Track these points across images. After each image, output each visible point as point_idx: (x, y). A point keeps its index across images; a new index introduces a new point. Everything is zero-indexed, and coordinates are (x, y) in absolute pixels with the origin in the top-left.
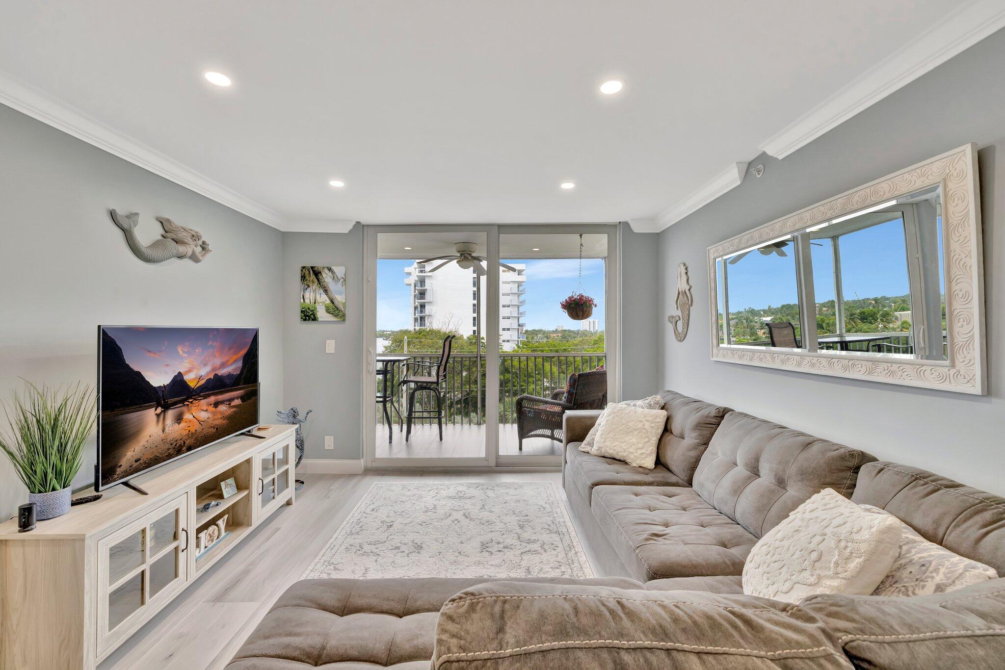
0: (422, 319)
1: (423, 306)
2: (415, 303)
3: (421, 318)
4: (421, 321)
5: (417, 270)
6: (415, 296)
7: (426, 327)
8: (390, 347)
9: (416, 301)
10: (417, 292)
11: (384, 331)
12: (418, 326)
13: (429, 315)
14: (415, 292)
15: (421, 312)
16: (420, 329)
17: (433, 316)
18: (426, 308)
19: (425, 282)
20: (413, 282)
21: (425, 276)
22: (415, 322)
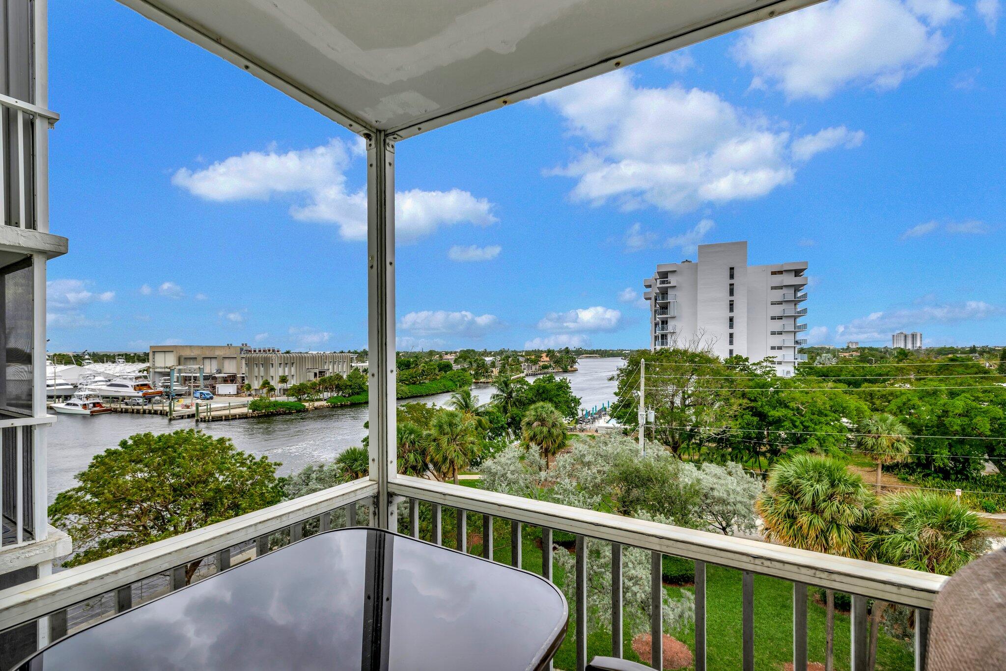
0: (664, 337)
1: (665, 322)
2: (655, 319)
4: (662, 339)
5: (658, 281)
6: (655, 311)
7: (669, 346)
8: (625, 370)
9: (657, 316)
10: (658, 306)
12: (659, 345)
13: (674, 333)
14: (655, 306)
15: (663, 329)
16: (662, 349)
17: (677, 333)
18: (668, 324)
19: (667, 294)
20: (653, 296)
21: (667, 288)
22: (655, 341)
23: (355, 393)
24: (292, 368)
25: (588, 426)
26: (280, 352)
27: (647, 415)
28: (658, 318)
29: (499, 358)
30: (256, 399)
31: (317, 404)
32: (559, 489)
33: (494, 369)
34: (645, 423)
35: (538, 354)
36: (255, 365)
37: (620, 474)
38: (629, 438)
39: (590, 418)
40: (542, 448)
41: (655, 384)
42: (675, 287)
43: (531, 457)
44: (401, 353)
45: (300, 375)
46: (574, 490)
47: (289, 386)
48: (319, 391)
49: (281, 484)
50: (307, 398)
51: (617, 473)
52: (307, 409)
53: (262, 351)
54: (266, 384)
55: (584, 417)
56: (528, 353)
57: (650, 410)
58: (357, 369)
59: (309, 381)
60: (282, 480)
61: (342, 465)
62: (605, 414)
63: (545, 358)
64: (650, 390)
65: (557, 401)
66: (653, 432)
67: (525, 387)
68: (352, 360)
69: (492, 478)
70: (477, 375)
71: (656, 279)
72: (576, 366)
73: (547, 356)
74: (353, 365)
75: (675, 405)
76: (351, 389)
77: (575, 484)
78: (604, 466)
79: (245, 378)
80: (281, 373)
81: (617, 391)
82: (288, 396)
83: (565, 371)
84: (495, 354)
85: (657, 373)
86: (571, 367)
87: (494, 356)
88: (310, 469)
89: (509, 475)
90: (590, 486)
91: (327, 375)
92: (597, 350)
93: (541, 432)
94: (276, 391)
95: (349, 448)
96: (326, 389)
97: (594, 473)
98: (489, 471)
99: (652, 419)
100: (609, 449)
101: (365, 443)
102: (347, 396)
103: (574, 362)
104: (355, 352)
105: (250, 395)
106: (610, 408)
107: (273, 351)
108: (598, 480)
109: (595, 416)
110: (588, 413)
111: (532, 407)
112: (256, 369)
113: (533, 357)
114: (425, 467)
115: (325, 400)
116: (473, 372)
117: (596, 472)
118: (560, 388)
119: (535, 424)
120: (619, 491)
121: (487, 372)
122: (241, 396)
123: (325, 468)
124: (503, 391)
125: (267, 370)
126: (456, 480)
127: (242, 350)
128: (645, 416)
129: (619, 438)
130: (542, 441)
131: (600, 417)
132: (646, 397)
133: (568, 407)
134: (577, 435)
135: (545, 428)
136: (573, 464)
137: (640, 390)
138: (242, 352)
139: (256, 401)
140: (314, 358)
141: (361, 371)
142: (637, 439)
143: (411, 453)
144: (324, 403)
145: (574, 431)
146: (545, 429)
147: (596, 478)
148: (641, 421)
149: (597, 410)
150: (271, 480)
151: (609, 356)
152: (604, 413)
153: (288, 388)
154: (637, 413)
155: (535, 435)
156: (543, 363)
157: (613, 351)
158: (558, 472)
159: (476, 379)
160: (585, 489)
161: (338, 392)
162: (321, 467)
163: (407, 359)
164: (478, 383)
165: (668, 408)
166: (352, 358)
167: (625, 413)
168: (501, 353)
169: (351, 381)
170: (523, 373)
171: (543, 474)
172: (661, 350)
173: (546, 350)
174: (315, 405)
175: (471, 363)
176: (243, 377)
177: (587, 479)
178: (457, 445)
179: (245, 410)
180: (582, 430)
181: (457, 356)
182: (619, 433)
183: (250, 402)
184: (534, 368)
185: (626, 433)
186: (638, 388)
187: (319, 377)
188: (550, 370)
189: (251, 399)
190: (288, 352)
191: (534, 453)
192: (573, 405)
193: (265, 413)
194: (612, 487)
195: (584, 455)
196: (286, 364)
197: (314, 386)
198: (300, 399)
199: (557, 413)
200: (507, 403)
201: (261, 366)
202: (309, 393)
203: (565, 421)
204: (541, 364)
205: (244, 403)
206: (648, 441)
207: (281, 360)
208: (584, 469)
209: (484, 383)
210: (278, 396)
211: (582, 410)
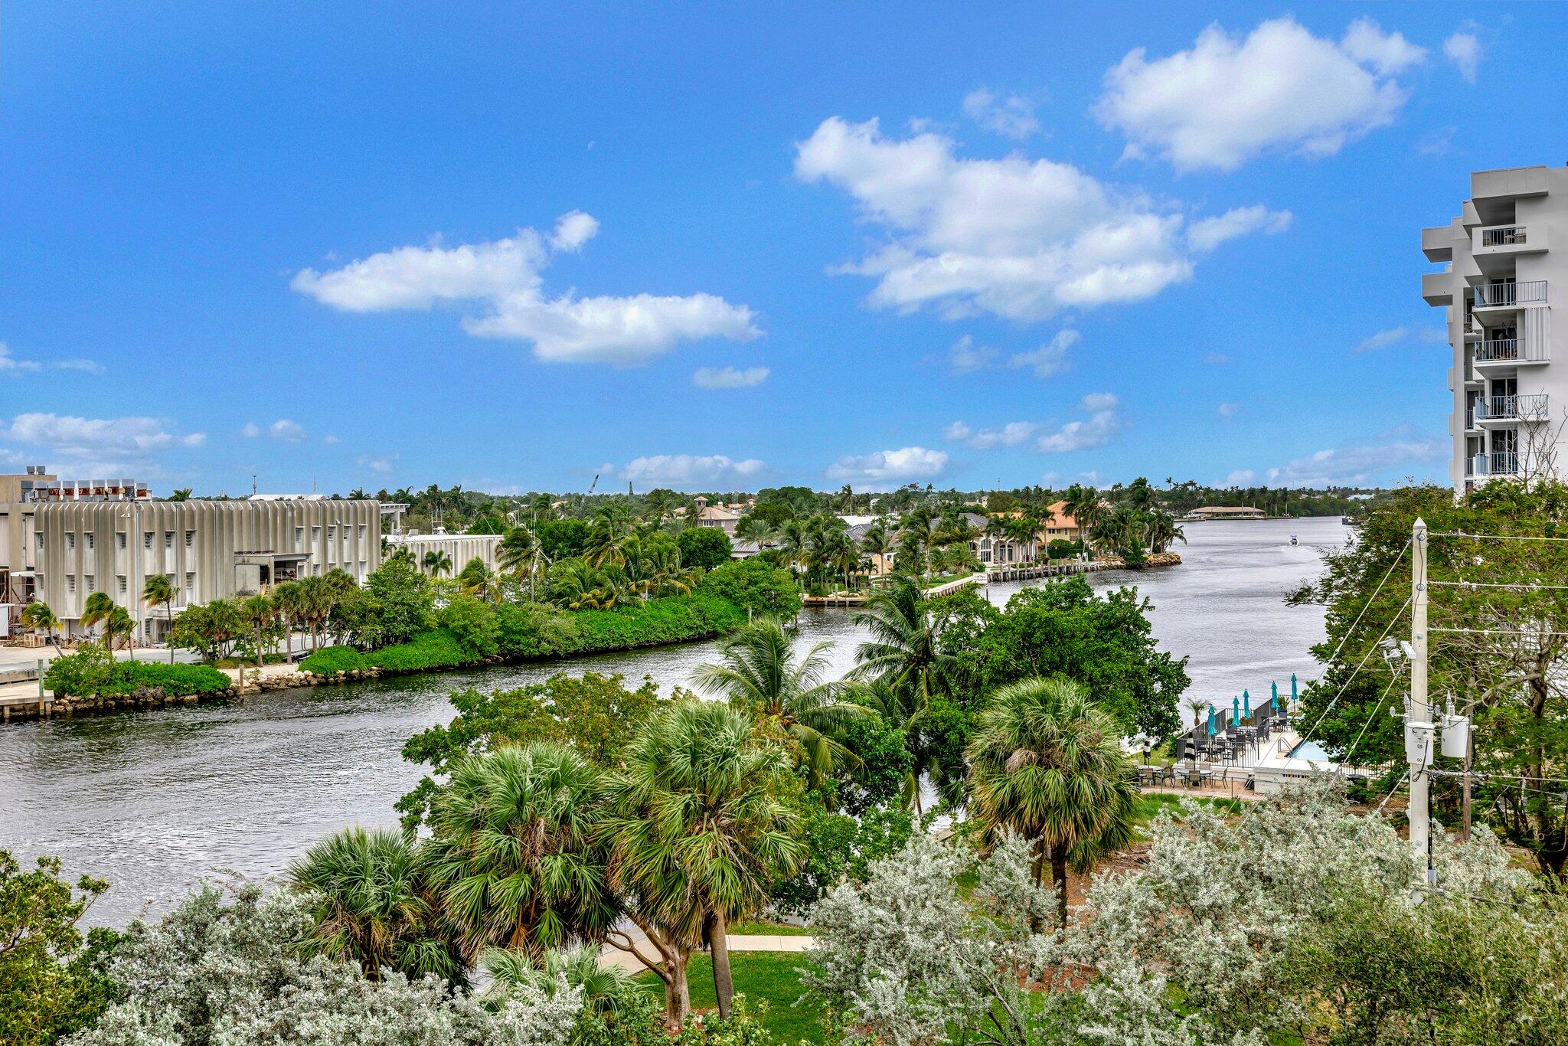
0: (1503, 439)
1: (1505, 386)
2: (1468, 375)
3: (1498, 436)
4: (1495, 446)
5: (1478, 233)
6: (1468, 346)
7: (1521, 474)
8: (1352, 562)
9: (1476, 364)
10: (1476, 325)
11: (1347, 492)
12: (1483, 471)
13: (1539, 424)
14: (1468, 327)
15: (1498, 410)
16: (1494, 483)
17: (1554, 427)
18: (1520, 392)
19: (1514, 280)
20: (1457, 289)
21: (1512, 258)
22: (1470, 454)
23: (397, 638)
24: (188, 550)
25: (1217, 767)
26: (149, 496)
27: (1438, 732)
28: (1478, 369)
29: (894, 516)
30: (67, 653)
31: (269, 673)
32: (1102, 1002)
33: (876, 559)
34: (1430, 761)
35: (1034, 501)
36: (67, 540)
37: (1338, 950)
38: (1372, 817)
39: (1223, 735)
40: (1040, 847)
41: (1469, 615)
42: (1541, 253)
43: (1002, 878)
44: (556, 499)
45: (213, 576)
46: (1157, 1009)
47: (175, 609)
48: (278, 630)
49: (102, 955)
50: (237, 654)
51: (1322, 945)
52: (235, 691)
53: (92, 492)
54: (99, 605)
55: (1201, 733)
56: (1000, 501)
57: (1451, 716)
58: (404, 556)
59: (243, 593)
60: (103, 940)
61: (316, 895)
62: (1283, 723)
63: (1062, 522)
64: (1454, 637)
65: (1097, 674)
66: (1467, 794)
67: (979, 621)
68: (386, 525)
69: (855, 951)
70: (815, 578)
71: (1469, 229)
72: (1174, 548)
73: (1068, 511)
74: (391, 539)
75: (1551, 694)
76: (384, 622)
77: (1159, 981)
78: (1276, 920)
79: (37, 584)
80: (150, 567)
81: (1324, 639)
82: (175, 643)
83: (1135, 565)
84: (886, 503)
85: (1479, 575)
86: (1157, 550)
87: (878, 510)
88: (208, 901)
89: (914, 941)
90: (1222, 993)
91: (305, 573)
92: (1252, 492)
93: (1039, 788)
94: (135, 630)
95: (340, 831)
96: (301, 622)
97: (1236, 947)
98: (840, 926)
99: (1458, 745)
100: (1299, 855)
101: (406, 813)
102: (369, 645)
103: (1164, 531)
104: (402, 497)
105: (48, 642)
106: (1299, 703)
107: (128, 491)
108: (1253, 973)
109: (1244, 729)
110: (1219, 719)
111: (1005, 693)
112: (71, 554)
113: (1017, 515)
114: (613, 905)
115: (295, 659)
116: (803, 569)
117: (1244, 939)
118: (1110, 627)
119: (1017, 757)
120: (1334, 1023)
121: (853, 567)
122: (22, 644)
123: (260, 905)
124: (900, 638)
125: (106, 555)
126: (719, 957)
127: (26, 487)
128: (1430, 737)
129: (1333, 816)
130: (1042, 820)
131: (1263, 733)
132: (1435, 663)
133: (1139, 693)
134: (1171, 799)
135: (1051, 772)
136: (1154, 912)
137: (1409, 639)
138: (28, 496)
139: (67, 661)
140: (259, 517)
141: (418, 561)
142: (1401, 824)
143: (556, 854)
144: (290, 671)
145: (1163, 785)
146: (1054, 780)
147: (1243, 964)
148: (1418, 753)
149: (1253, 705)
150: (66, 941)
151: (1295, 513)
152: (1278, 718)
153: (174, 617)
154: (1400, 726)
155: (1015, 799)
156: (1056, 536)
157: (1311, 492)
158: (1098, 939)
159: (814, 593)
160: (1201, 1004)
161: (338, 631)
162: (249, 898)
163: (575, 521)
164: (821, 605)
165: (1520, 708)
166: (389, 517)
167: (1354, 722)
168: (903, 499)
169: (383, 595)
170: (982, 569)
171: (1042, 945)
172: (1490, 486)
173: (1066, 488)
174: (263, 678)
175: (793, 533)
176: (30, 580)
177: (1207, 967)
178: (726, 830)
179: (30, 692)
180: (1195, 781)
181: (748, 509)
182: (1332, 797)
183: (47, 666)
184: (1019, 553)
185: (1359, 796)
186: (1403, 630)
187: (277, 581)
188: (1079, 562)
189: (50, 653)
190: (181, 496)
191: (1012, 864)
192: (1158, 687)
193: (95, 700)
194: (1306, 1000)
195: (1191, 882)
196: (169, 535)
197: (258, 613)
198: (213, 655)
199: (1099, 717)
200: (914, 677)
201: (86, 542)
202: (242, 637)
203: (1131, 748)
204: (1047, 538)
205: (29, 668)
206: (1440, 829)
207: (151, 523)
208: (1198, 929)
209: (842, 605)
210: (141, 646)
211: (1197, 708)
